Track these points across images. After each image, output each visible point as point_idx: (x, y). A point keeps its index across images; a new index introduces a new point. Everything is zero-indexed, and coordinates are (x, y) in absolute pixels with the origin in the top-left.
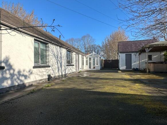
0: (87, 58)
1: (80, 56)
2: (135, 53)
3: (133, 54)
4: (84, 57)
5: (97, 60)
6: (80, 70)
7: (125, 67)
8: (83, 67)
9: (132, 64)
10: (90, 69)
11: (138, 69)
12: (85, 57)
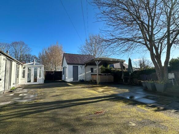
0: (24, 68)
1: (14, 63)
2: (81, 66)
3: (79, 66)
4: (20, 66)
5: (40, 71)
6: (12, 86)
7: (72, 79)
8: (17, 81)
9: (79, 76)
10: (29, 83)
11: (84, 80)
12: (22, 66)
